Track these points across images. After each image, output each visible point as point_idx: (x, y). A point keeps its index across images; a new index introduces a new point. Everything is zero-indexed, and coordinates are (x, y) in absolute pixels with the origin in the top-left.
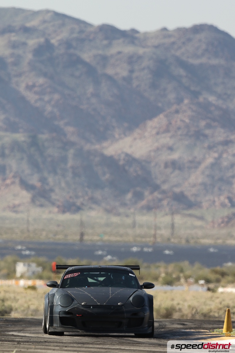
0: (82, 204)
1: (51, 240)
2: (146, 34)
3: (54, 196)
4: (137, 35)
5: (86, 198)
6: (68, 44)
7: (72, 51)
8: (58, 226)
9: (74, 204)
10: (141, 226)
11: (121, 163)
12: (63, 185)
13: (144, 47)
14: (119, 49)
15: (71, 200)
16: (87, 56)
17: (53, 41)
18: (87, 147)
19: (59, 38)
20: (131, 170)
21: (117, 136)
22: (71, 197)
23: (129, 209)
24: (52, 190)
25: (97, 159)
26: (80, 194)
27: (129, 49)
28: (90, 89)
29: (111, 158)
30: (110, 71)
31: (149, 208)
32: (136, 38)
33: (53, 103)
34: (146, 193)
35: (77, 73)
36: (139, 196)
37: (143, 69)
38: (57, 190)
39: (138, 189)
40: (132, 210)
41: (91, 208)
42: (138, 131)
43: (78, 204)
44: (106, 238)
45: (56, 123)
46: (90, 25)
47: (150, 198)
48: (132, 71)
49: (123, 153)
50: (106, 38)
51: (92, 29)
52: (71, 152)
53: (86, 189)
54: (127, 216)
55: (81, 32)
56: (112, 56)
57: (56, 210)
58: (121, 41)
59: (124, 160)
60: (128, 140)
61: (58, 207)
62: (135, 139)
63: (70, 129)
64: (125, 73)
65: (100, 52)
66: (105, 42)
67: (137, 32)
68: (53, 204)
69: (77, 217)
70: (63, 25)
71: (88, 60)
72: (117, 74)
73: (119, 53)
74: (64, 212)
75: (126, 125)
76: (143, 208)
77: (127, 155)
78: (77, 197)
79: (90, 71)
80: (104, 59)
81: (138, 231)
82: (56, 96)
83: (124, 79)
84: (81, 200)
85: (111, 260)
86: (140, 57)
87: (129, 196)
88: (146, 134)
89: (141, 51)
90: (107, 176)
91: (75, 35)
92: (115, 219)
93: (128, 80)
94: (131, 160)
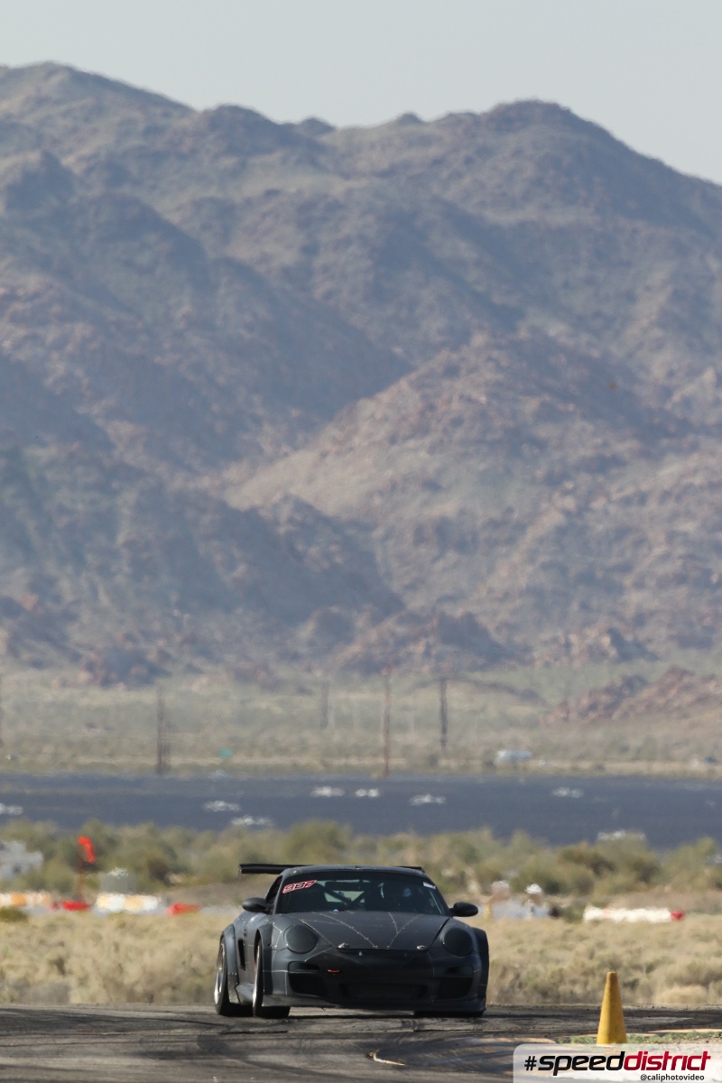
0: (164, 656)
1: (70, 770)
2: (352, 133)
3: (76, 634)
4: (325, 139)
5: (178, 638)
6: (114, 170)
7: (126, 190)
8: (91, 726)
9: (139, 658)
10: (344, 721)
11: (282, 530)
12: (104, 600)
13: (346, 176)
14: (272, 183)
15: (129, 646)
16: (172, 206)
17: (68, 161)
18: (177, 482)
19: (86, 151)
20: (314, 551)
21: (268, 449)
22: (128, 637)
23: (309, 670)
24: (70, 617)
25: (206, 519)
26: (156, 626)
27: (302, 183)
28: (184, 307)
29: (252, 514)
30: (243, 251)
31: (369, 667)
32: (321, 149)
33: (70, 348)
34: (361, 621)
35: (144, 258)
36: (338, 631)
37: (347, 242)
38: (86, 616)
39: (335, 609)
40: (318, 674)
41: (193, 670)
42: (332, 431)
43: (152, 657)
44: (239, 759)
45: (81, 410)
46: (182, 109)
47: (373, 635)
48: (310, 250)
49: (286, 498)
50: (230, 150)
51: (186, 123)
52: (128, 499)
53: (176, 613)
54: (302, 691)
55: (152, 131)
56: (249, 202)
57: (83, 676)
58: (276, 156)
59: (291, 521)
60: (302, 460)
61: (90, 667)
62: (324, 455)
63: (122, 429)
64: (289, 257)
65: (213, 192)
66: (228, 162)
67: (326, 128)
68: (76, 658)
69: (148, 697)
70: (99, 110)
71: (175, 218)
72: (265, 258)
73: (270, 194)
74: (106, 683)
75: (295, 413)
76: (350, 666)
77: (301, 506)
78: (148, 636)
79: (183, 249)
80: (225, 215)
81: (337, 738)
82: (80, 330)
83: (286, 272)
84: (161, 643)
85: (254, 828)
86: (335, 207)
87: (307, 631)
88: (356, 440)
89: (338, 188)
90: (241, 570)
91: (134, 142)
92: (265, 703)
93: (299, 276)
94: (310, 520)
